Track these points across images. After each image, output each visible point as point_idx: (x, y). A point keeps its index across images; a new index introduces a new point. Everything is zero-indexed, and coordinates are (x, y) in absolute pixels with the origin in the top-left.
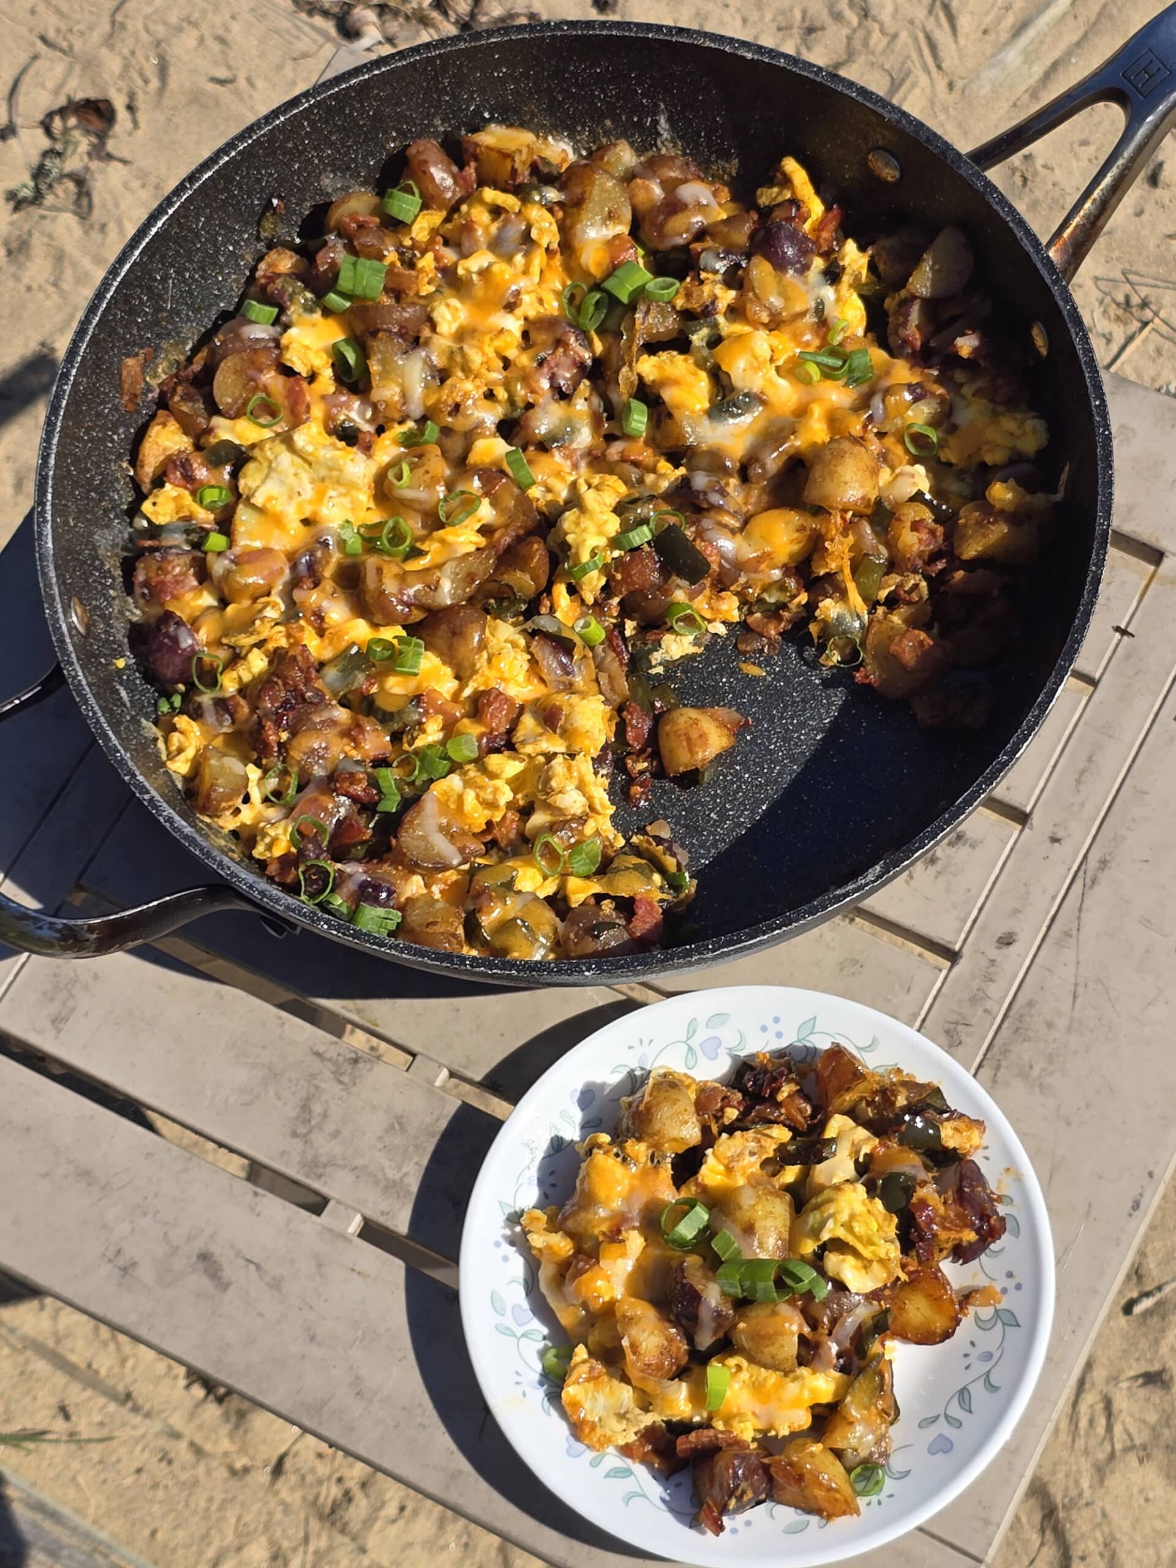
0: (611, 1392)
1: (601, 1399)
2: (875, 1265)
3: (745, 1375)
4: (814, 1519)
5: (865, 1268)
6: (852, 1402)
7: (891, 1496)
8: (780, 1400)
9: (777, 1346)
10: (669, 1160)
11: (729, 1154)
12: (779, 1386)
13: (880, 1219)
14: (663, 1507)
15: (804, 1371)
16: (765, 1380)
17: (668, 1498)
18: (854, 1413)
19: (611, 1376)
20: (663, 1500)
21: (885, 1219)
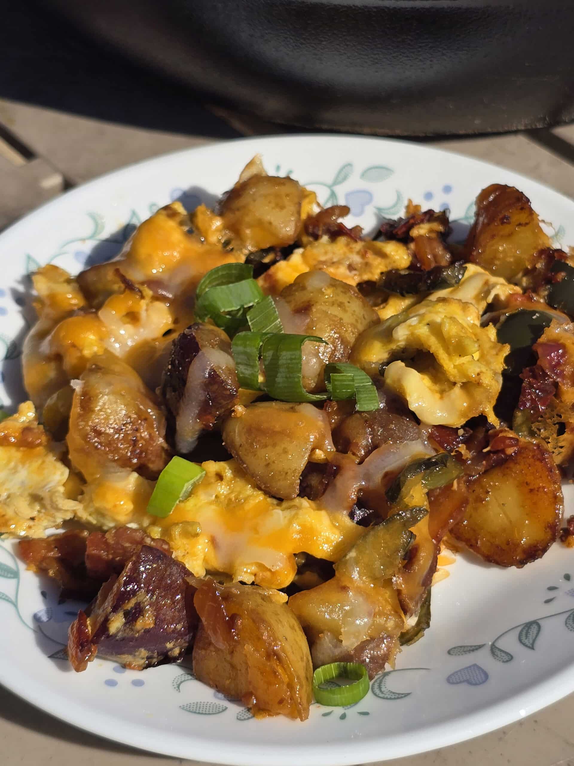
0: (41, 468)
1: (23, 474)
2: (457, 391)
3: (222, 489)
4: (234, 709)
5: (442, 392)
6: (357, 562)
7: (366, 714)
8: (255, 530)
9: (279, 449)
10: (246, 252)
11: (323, 258)
12: (262, 512)
13: (487, 345)
14: (30, 622)
15: (305, 503)
16: (246, 499)
17: (45, 618)
18: (355, 575)
19: (50, 449)
20: (36, 618)
21: (493, 348)
